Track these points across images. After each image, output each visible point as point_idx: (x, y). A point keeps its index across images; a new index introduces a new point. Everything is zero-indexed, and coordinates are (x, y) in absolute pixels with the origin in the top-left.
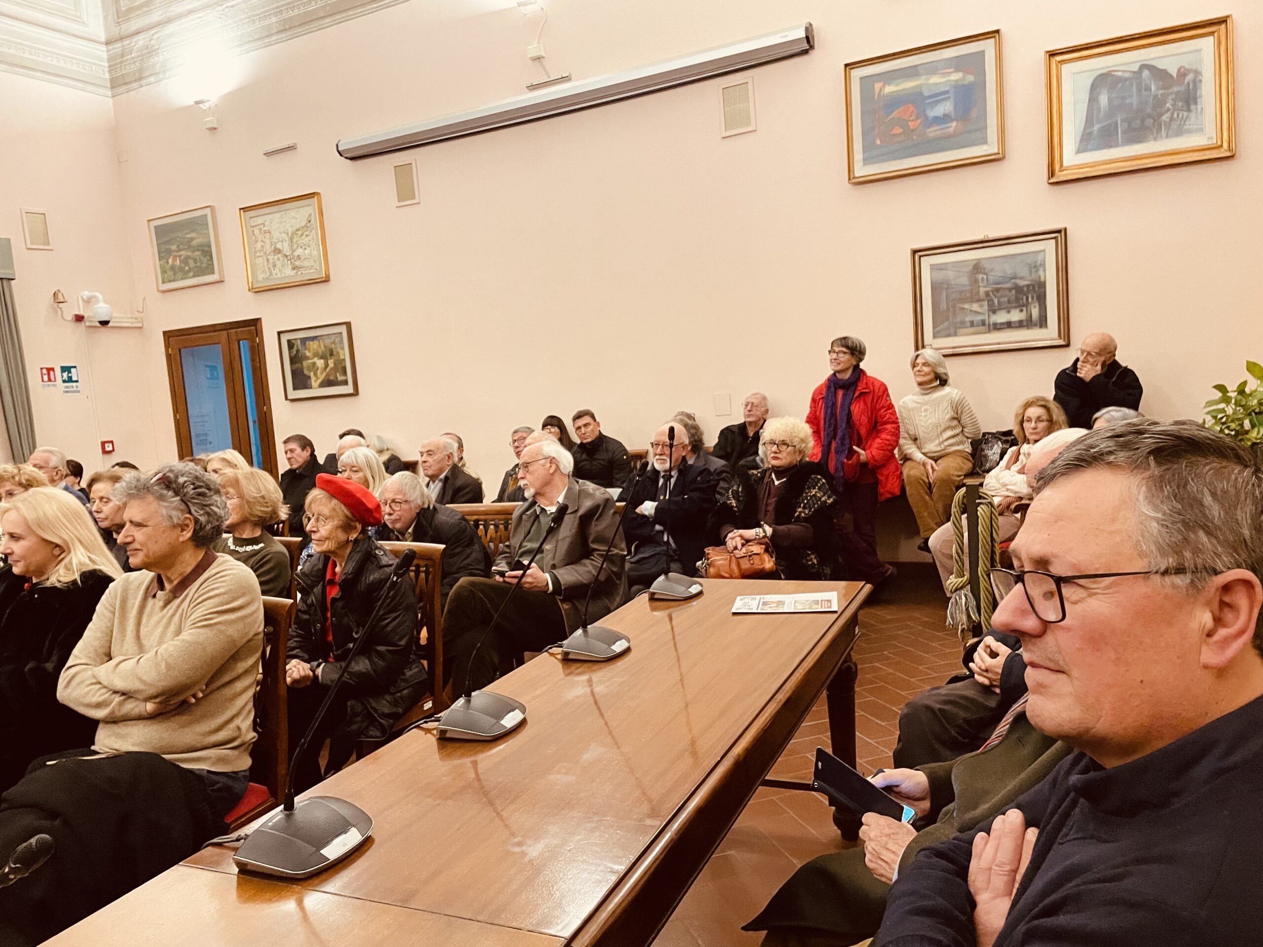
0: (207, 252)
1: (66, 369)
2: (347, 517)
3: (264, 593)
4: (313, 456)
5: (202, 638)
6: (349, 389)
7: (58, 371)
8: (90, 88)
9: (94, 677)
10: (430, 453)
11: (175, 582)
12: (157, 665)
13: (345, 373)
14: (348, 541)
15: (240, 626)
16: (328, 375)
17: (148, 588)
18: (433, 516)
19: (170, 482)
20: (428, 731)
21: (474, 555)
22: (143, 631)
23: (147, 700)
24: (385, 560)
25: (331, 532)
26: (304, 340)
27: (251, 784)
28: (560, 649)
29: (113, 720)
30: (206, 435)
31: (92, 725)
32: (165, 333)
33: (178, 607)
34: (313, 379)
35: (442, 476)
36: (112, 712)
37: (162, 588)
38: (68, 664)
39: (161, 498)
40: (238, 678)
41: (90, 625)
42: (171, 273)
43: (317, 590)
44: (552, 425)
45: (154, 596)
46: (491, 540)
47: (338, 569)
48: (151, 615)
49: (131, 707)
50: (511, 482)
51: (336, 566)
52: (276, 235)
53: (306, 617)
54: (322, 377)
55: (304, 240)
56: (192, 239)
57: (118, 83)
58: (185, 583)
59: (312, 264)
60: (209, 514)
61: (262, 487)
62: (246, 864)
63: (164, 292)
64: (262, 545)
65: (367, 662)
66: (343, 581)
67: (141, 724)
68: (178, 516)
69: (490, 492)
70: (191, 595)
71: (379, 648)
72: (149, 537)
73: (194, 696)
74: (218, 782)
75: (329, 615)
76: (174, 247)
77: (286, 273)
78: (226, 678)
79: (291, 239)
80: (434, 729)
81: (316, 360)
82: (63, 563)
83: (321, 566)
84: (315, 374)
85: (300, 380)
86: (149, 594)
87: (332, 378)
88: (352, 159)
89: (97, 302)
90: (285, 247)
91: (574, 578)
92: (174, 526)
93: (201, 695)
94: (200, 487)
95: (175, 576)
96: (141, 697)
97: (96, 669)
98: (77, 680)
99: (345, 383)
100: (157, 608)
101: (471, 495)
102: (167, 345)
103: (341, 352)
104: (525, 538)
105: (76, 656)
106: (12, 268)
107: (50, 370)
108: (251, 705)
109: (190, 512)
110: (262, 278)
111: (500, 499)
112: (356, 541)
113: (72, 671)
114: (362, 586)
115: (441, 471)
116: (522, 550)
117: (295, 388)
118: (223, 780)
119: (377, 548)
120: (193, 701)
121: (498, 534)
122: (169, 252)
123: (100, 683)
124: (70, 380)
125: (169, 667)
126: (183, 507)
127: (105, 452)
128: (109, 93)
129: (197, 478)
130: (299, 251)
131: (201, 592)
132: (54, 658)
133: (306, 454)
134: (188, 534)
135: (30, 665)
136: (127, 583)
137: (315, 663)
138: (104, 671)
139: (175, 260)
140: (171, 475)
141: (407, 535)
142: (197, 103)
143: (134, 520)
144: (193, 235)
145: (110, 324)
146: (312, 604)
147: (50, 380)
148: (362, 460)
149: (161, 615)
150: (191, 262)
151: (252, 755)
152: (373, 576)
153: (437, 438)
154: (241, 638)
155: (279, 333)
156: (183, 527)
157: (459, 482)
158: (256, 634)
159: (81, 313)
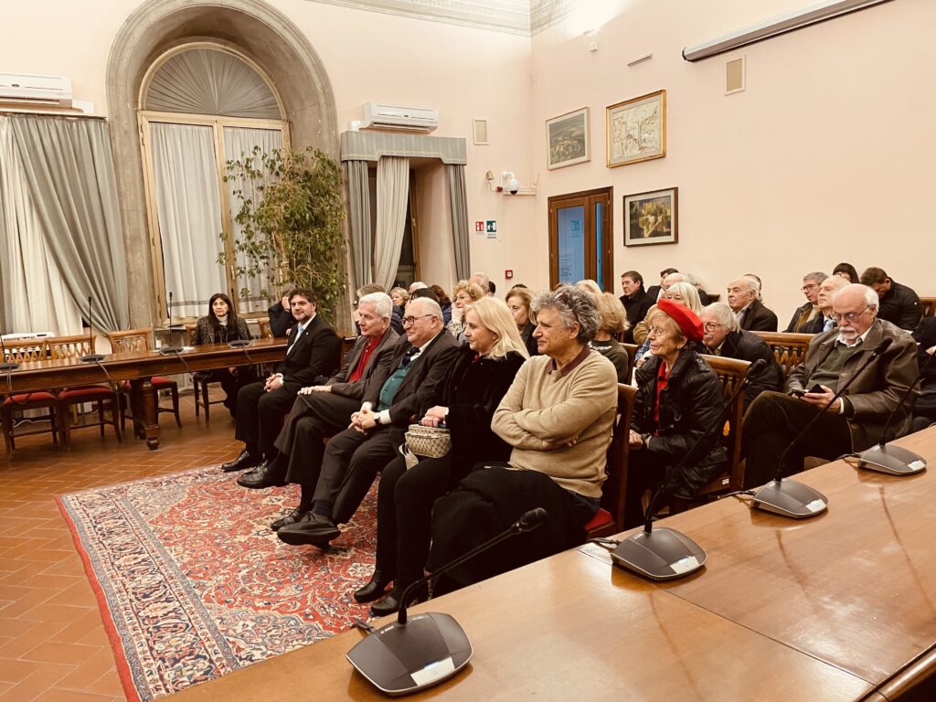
0: (581, 141)
1: (490, 223)
2: (678, 331)
3: (619, 382)
4: (641, 287)
5: (580, 404)
6: (671, 238)
7: (485, 224)
8: (519, 32)
9: (513, 418)
10: (736, 290)
11: (564, 366)
12: (552, 418)
13: (669, 227)
14: (676, 350)
15: (604, 400)
16: (656, 227)
17: (546, 367)
18: (739, 338)
19: (567, 299)
20: (742, 500)
21: (771, 373)
22: (542, 395)
23: (543, 439)
24: (703, 367)
25: (665, 341)
26: (641, 202)
27: (601, 509)
28: (857, 459)
29: (522, 448)
30: (568, 269)
31: (509, 448)
32: (549, 198)
33: (565, 382)
34: (645, 231)
35: (745, 308)
36: (522, 443)
37: (555, 368)
38: (498, 409)
39: (561, 309)
40: (598, 435)
41: (512, 386)
42: (557, 157)
43: (651, 383)
44: (843, 271)
45: (550, 373)
46: (784, 363)
47: (667, 370)
48: (547, 385)
49: (533, 442)
50: (801, 317)
51: (665, 367)
52: (630, 125)
53: (640, 401)
54: (651, 229)
55: (650, 127)
56: (573, 132)
57: (535, 26)
58: (570, 367)
59: (654, 144)
60: (589, 322)
61: (613, 307)
62: (618, 560)
63: (551, 170)
64: (610, 347)
65: (683, 440)
66: (671, 379)
67: (539, 453)
68: (570, 322)
69: (783, 324)
70: (574, 374)
71: (694, 431)
72: (552, 334)
73: (571, 442)
74: (581, 502)
75: (658, 402)
76: (560, 139)
77: (635, 153)
78: (592, 434)
79: (641, 127)
80: (748, 500)
81: (649, 216)
82: (497, 346)
83: (654, 366)
84: (648, 227)
85: (636, 232)
86: (547, 371)
87: (659, 230)
88: (693, 61)
89: (511, 178)
90: (636, 134)
91: (866, 406)
92: (567, 329)
93: (575, 442)
94: (585, 303)
95: (565, 360)
96: (541, 437)
97: (514, 414)
98: (502, 419)
99: (669, 234)
100: (551, 382)
101: (767, 325)
102: (550, 207)
103: (668, 211)
104: (820, 364)
105: (503, 405)
106: (466, 158)
107: (481, 223)
108: (604, 456)
109: (577, 320)
110: (617, 158)
111: (790, 329)
112: (682, 350)
113: (502, 412)
114: (685, 385)
115: (744, 304)
116: (816, 374)
117: (631, 238)
118: (585, 501)
119: (698, 357)
120: (570, 445)
121: (791, 358)
122: (557, 142)
123: (516, 423)
124: (491, 230)
125: (558, 420)
126: (574, 316)
127: (507, 278)
128: (529, 34)
129: (584, 297)
130: (646, 135)
131: (580, 374)
132: (490, 403)
133: (637, 285)
134: (575, 335)
135: (477, 406)
136: (534, 363)
137: (645, 435)
138: (519, 416)
139: (560, 148)
140: (568, 294)
141: (716, 351)
142: (585, 33)
143: (544, 322)
144: (573, 129)
145: (518, 193)
146: (646, 393)
147: (480, 230)
148: (684, 291)
149: (554, 385)
150: (570, 148)
151: (603, 489)
152: (694, 378)
153: (740, 278)
154: (604, 409)
155: (624, 197)
156: (573, 329)
157: (758, 314)
158: (613, 408)
159: (501, 186)
